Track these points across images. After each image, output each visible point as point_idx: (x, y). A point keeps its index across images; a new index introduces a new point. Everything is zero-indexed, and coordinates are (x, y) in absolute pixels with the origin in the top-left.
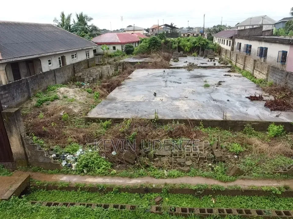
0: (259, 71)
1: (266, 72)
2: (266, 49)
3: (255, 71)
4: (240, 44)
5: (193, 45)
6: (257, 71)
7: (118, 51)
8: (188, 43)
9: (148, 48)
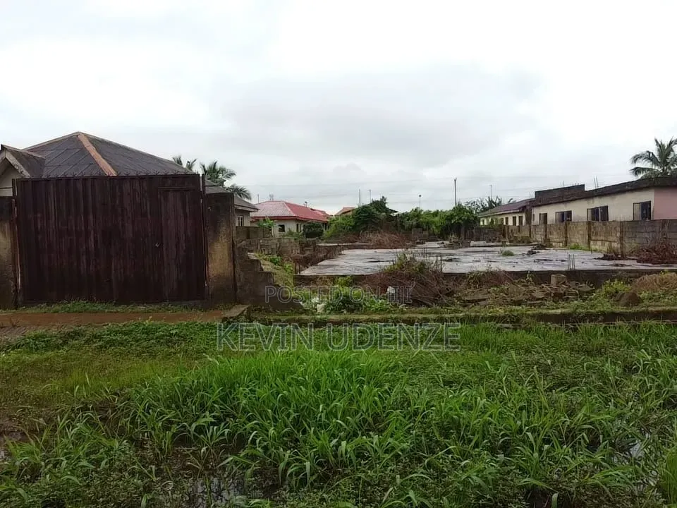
0: (602, 240)
1: (618, 234)
2: (605, 209)
3: (592, 243)
4: (546, 215)
5: (446, 222)
6: (597, 240)
7: (291, 233)
8: (437, 219)
9: (354, 227)
